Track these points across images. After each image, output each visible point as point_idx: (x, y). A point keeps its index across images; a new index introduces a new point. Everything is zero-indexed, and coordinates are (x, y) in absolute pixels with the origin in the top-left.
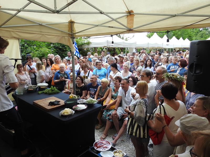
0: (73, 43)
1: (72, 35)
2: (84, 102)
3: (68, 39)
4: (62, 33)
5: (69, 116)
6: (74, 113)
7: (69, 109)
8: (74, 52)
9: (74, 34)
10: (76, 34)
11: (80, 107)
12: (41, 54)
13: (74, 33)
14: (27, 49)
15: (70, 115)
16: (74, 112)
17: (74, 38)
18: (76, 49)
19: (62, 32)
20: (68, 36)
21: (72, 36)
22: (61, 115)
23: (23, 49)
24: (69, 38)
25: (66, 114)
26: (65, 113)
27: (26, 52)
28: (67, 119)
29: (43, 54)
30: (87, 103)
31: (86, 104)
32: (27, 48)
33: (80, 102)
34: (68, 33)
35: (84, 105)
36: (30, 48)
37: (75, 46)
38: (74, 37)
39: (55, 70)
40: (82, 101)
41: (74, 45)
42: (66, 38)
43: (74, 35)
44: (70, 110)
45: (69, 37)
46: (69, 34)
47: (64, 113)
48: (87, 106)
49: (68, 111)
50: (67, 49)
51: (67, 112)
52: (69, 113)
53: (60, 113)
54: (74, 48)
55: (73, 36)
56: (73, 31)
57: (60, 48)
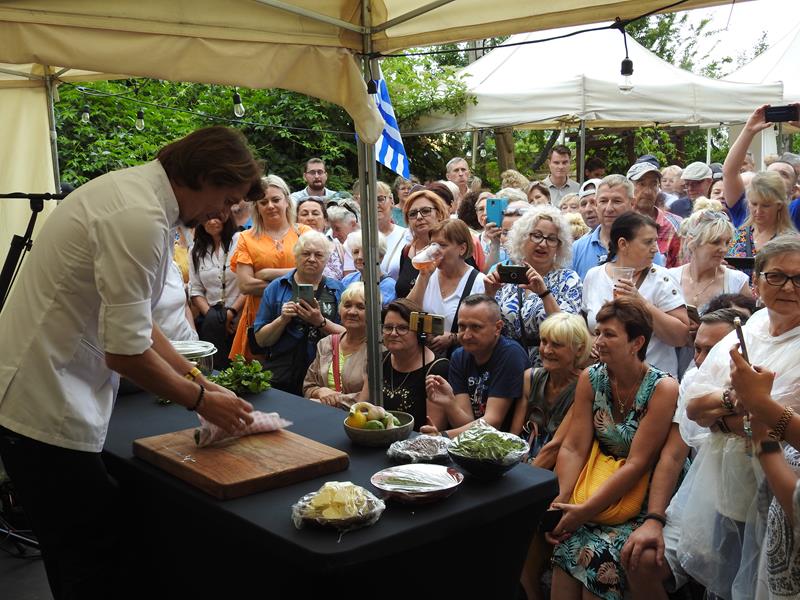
0: (372, 89)
1: (362, 37)
2: (441, 452)
3: (341, 64)
4: (307, 27)
5: (353, 527)
6: (384, 512)
7: (349, 484)
8: (372, 147)
9: (374, 30)
10: (390, 33)
11: (417, 478)
13: (376, 22)
14: (91, 146)
15: (359, 524)
16: (381, 505)
17: (378, 55)
18: (384, 122)
19: (303, 18)
20: (337, 43)
21: (363, 42)
22: (304, 520)
23: (70, 147)
24: (345, 59)
25: (330, 515)
26: (325, 507)
27: (86, 168)
28: (340, 545)
30: (464, 454)
31: (458, 459)
32: (92, 140)
33: (418, 450)
34: (341, 28)
35: (442, 470)
36: (105, 142)
37: (380, 107)
38: (376, 48)
39: (256, 268)
40: (431, 442)
41: (375, 98)
42: (327, 54)
43: (377, 36)
44: (359, 489)
45: (346, 51)
46: (346, 32)
47: (320, 509)
48: (461, 476)
49: (343, 498)
50: (324, 144)
51: (340, 505)
52: (353, 512)
53: (295, 507)
54: (372, 118)
55: (372, 42)
56: (369, 11)
57: (283, 135)
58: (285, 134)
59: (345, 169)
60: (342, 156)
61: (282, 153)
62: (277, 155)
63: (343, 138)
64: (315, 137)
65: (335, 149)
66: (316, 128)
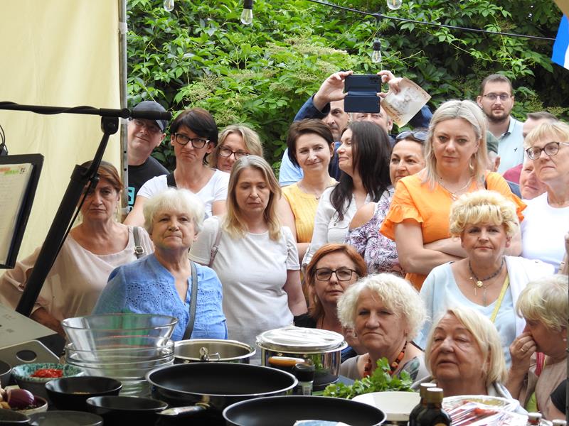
12: (278, 94)
14: (167, 46)
27: (159, 76)
29: (290, 94)
32: (170, 37)
36: (189, 40)
50: (503, 53)
57: (442, 39)
58: (444, 36)
59: (532, 93)
60: (530, 72)
61: (437, 66)
62: (432, 69)
63: (531, 46)
64: (489, 43)
65: (519, 62)
66: (492, 29)
